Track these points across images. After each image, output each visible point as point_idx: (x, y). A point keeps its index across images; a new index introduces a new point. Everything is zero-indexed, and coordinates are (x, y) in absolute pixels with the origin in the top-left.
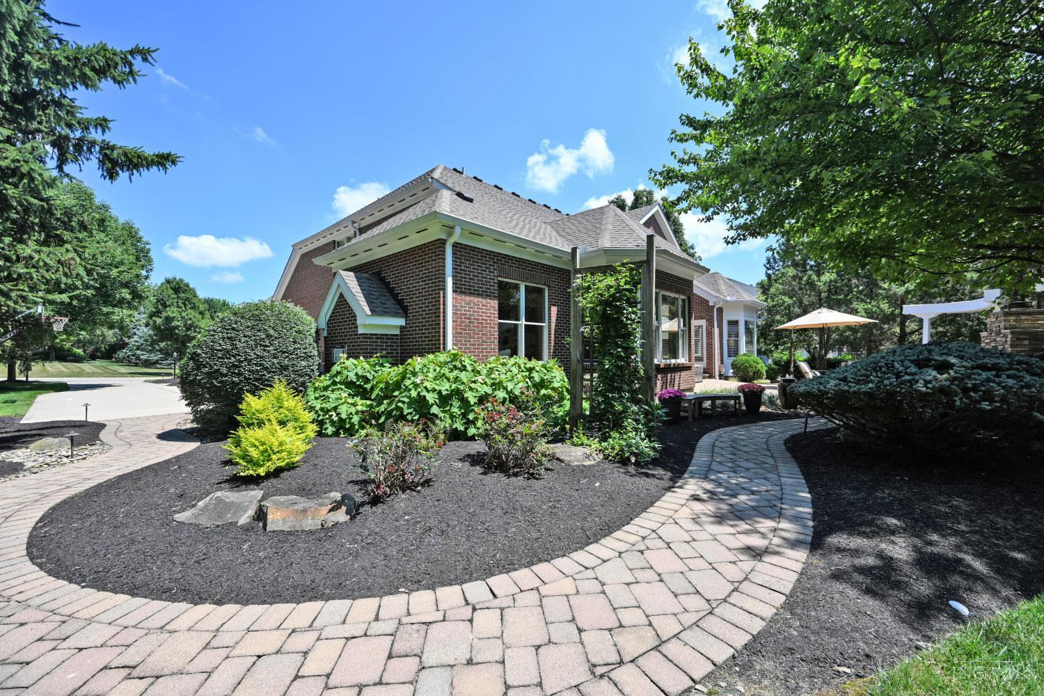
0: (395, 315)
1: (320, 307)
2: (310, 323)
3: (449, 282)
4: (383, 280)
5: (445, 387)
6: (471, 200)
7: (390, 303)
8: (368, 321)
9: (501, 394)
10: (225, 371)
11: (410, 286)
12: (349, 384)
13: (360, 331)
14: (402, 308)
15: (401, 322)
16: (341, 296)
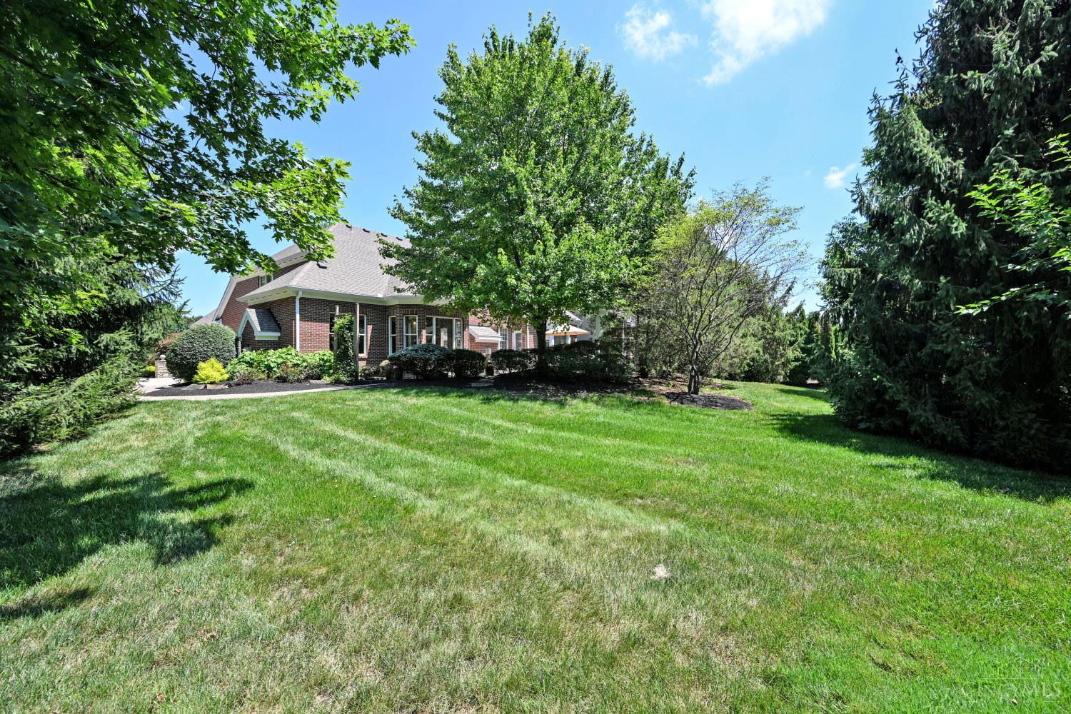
0: (275, 331)
1: (238, 326)
2: (231, 334)
3: (298, 316)
4: (271, 312)
5: (280, 361)
6: (325, 268)
7: (273, 325)
8: (260, 334)
9: (305, 364)
10: (188, 357)
11: (281, 317)
12: (247, 363)
13: (256, 339)
14: (278, 328)
15: (278, 334)
16: (248, 321)
